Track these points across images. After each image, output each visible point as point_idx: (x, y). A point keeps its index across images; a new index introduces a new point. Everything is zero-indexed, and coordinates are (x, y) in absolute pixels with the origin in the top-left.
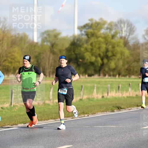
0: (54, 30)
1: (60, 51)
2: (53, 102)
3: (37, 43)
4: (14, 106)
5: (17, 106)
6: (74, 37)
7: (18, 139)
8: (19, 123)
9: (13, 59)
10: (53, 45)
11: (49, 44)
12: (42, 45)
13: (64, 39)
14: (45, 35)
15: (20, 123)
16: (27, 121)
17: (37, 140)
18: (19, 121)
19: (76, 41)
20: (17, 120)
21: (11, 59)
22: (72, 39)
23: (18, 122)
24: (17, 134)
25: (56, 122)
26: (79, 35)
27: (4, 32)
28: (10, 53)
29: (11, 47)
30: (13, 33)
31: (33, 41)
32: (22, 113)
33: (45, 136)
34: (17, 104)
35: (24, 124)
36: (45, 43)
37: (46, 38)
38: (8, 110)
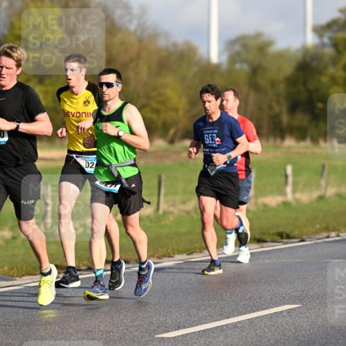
0: (258, 35)
1: (273, 84)
2: (256, 204)
3: (218, 66)
4: (164, 213)
5: (172, 213)
6: (305, 51)
7: (174, 289)
8: (176, 252)
9: (163, 103)
10: (255, 71)
11: (246, 67)
12: (230, 70)
13: (282, 55)
14: (237, 48)
15: (180, 252)
16: (195, 248)
17: (219, 292)
18: (176, 248)
19: (308, 60)
20: (172, 244)
21: (159, 102)
22: (299, 56)
23: (174, 249)
24: (172, 279)
25: (263, 252)
26: (316, 47)
27: (140, 41)
28: (155, 89)
29: (158, 74)
30: (162, 43)
31: (208, 62)
32: (183, 230)
33: (238, 283)
34: (172, 209)
35: (188, 254)
36: (238, 66)
37: (238, 53)
38: (151, 221)
